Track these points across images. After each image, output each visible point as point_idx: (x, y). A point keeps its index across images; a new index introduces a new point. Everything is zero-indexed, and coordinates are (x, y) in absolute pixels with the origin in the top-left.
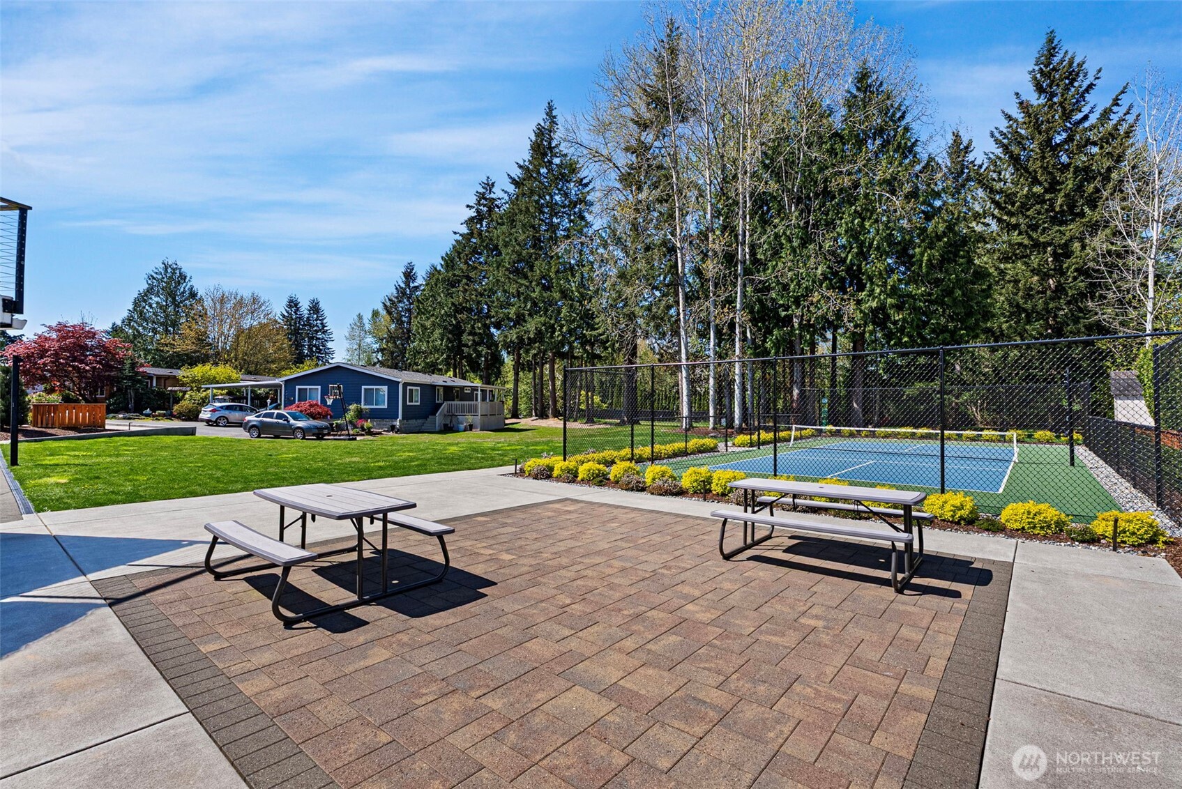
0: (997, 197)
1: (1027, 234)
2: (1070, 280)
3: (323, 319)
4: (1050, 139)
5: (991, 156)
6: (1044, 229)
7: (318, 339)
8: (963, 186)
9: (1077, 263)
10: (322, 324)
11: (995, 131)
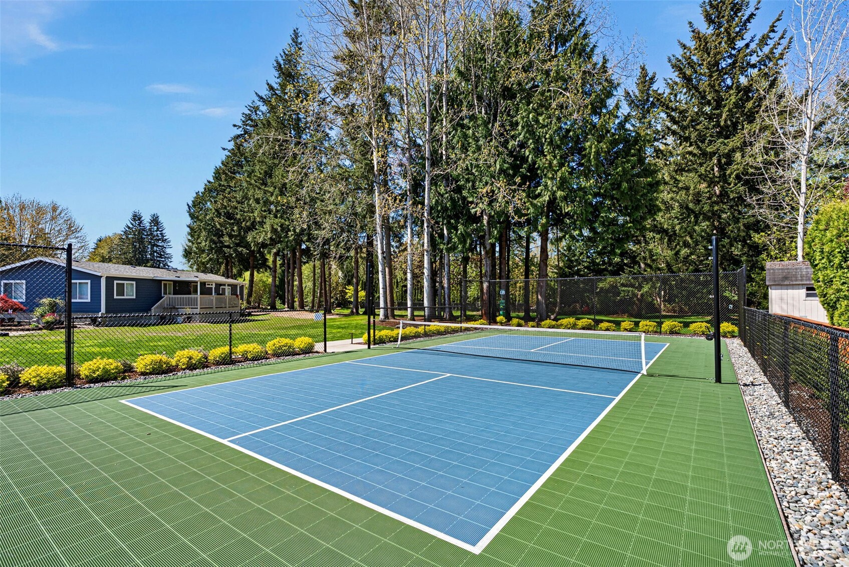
0: (673, 114)
1: (697, 144)
2: (732, 185)
3: (162, 231)
4: (717, 64)
5: (670, 81)
6: (711, 141)
7: (158, 246)
8: (648, 112)
9: (738, 169)
10: (161, 234)
11: (672, 58)
